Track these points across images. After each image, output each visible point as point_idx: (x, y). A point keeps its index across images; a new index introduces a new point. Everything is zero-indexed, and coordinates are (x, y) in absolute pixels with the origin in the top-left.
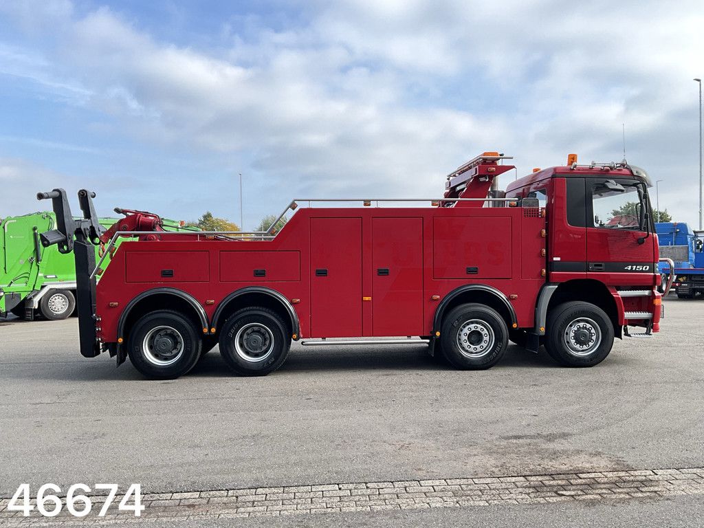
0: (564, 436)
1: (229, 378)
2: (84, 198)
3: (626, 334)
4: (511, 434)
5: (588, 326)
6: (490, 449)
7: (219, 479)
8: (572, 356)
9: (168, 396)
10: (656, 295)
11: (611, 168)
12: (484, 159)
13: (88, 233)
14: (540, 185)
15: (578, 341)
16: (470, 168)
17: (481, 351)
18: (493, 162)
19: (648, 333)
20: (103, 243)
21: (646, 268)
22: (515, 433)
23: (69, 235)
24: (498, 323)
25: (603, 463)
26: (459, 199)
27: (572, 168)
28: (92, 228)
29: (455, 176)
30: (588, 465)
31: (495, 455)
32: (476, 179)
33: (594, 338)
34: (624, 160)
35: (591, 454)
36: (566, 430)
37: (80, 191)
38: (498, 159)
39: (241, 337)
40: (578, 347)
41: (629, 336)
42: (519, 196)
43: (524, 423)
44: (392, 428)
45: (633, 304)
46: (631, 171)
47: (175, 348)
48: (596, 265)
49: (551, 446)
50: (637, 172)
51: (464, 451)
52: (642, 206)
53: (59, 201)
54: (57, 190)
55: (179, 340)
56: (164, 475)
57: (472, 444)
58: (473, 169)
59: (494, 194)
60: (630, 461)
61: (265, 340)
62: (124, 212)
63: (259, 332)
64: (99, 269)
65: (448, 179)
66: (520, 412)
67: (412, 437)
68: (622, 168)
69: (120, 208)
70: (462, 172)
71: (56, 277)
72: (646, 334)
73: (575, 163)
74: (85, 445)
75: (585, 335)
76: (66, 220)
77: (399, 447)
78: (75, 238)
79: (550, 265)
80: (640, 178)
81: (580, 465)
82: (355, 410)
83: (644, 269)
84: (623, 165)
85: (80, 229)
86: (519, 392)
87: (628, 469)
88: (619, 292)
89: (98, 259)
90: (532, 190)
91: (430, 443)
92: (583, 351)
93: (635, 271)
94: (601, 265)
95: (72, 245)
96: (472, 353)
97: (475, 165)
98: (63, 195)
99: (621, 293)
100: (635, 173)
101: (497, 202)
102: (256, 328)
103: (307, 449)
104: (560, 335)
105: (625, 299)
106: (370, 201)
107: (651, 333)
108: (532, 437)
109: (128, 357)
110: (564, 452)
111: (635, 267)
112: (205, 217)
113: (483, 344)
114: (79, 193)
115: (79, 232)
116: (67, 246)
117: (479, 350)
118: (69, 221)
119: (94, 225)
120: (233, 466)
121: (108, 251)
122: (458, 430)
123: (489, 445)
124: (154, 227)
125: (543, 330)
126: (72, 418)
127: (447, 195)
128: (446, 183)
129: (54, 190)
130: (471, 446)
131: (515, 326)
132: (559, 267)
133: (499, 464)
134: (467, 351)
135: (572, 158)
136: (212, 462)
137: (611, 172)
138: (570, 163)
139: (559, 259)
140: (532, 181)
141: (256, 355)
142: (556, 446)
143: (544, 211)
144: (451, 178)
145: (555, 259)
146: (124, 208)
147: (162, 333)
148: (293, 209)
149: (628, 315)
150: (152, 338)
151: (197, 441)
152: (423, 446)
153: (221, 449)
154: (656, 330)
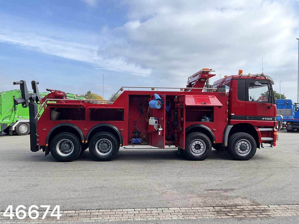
0: (232, 190)
1: (93, 162)
2: (34, 84)
3: (262, 147)
4: (210, 188)
5: (246, 143)
6: (200, 195)
7: (84, 205)
8: (238, 155)
9: (66, 169)
10: (275, 130)
11: (257, 76)
12: (203, 71)
13: (35, 99)
14: (227, 83)
15: (241, 149)
16: (197, 75)
17: (200, 153)
18: (207, 73)
19: (271, 146)
20: (41, 104)
21: (271, 119)
22: (211, 188)
23: (27, 100)
24: (208, 141)
25: (247, 202)
26: (192, 88)
27: (240, 76)
28: (37, 97)
29: (191, 78)
30: (241, 203)
31: (202, 198)
32: (199, 80)
33: (248, 148)
34: (263, 73)
35: (242, 198)
36: (233, 187)
37: (32, 81)
38: (209, 71)
39: (98, 144)
40: (241, 152)
41: (263, 147)
42: (218, 87)
43: (215, 184)
44: (160, 185)
45: (265, 134)
46: (265, 78)
47: (70, 149)
48: (249, 117)
49: (226, 194)
50: (268, 78)
51: (189, 195)
52: (269, 92)
53: (23, 85)
54: (22, 81)
55: (72, 145)
56: (61, 203)
57: (192, 192)
58: (198, 76)
59: (207, 86)
60: (259, 201)
61: (109, 146)
62: (50, 91)
63: (106, 142)
64: (38, 114)
65: (188, 79)
66: (214, 179)
67: (167, 189)
68: (261, 76)
69: (49, 89)
70: (194, 76)
71: (23, 117)
72: (270, 147)
73: (242, 74)
74: (29, 189)
75: (244, 147)
76: (25, 94)
77: (161, 193)
78: (29, 101)
79: (230, 117)
80: (269, 81)
81: (237, 203)
82: (144, 177)
84: (262, 75)
85: (31, 97)
86: (215, 170)
87: (258, 204)
88: (259, 129)
89: (39, 110)
90: (223, 85)
91: (175, 192)
92: (243, 153)
93: (266, 120)
94: (252, 117)
95: (28, 104)
96: (196, 153)
97: (199, 74)
98: (25, 83)
99: (260, 129)
100: (267, 79)
101: (209, 90)
102: (105, 141)
103: (123, 193)
104: (234, 147)
105: (262, 132)
106: (154, 88)
107: (273, 146)
108: (218, 190)
109: (50, 152)
110: (231, 197)
111: (266, 118)
112: (88, 93)
113: (201, 150)
114: (32, 82)
115: (31, 99)
116: (26, 104)
117: (199, 152)
118: (27, 94)
119: (37, 96)
120: (91, 200)
121: (43, 107)
122: (187, 187)
123: (200, 193)
124: (63, 97)
125: (226, 144)
126: (25, 178)
127: (187, 86)
128: (187, 81)
129: (21, 81)
130: (192, 193)
131: (214, 142)
132: (234, 118)
133: (203, 201)
134: (194, 153)
135: (241, 72)
136: (82, 198)
137: (257, 78)
138: (239, 74)
139: (234, 114)
140: (224, 81)
141: (105, 152)
142: (228, 194)
143: (228, 94)
144: (190, 79)
145: (232, 114)
146: (51, 89)
147: (65, 142)
148: (122, 91)
149: (263, 139)
150: (61, 144)
151: (76, 189)
152: (172, 193)
153: (86, 193)
154: (275, 145)
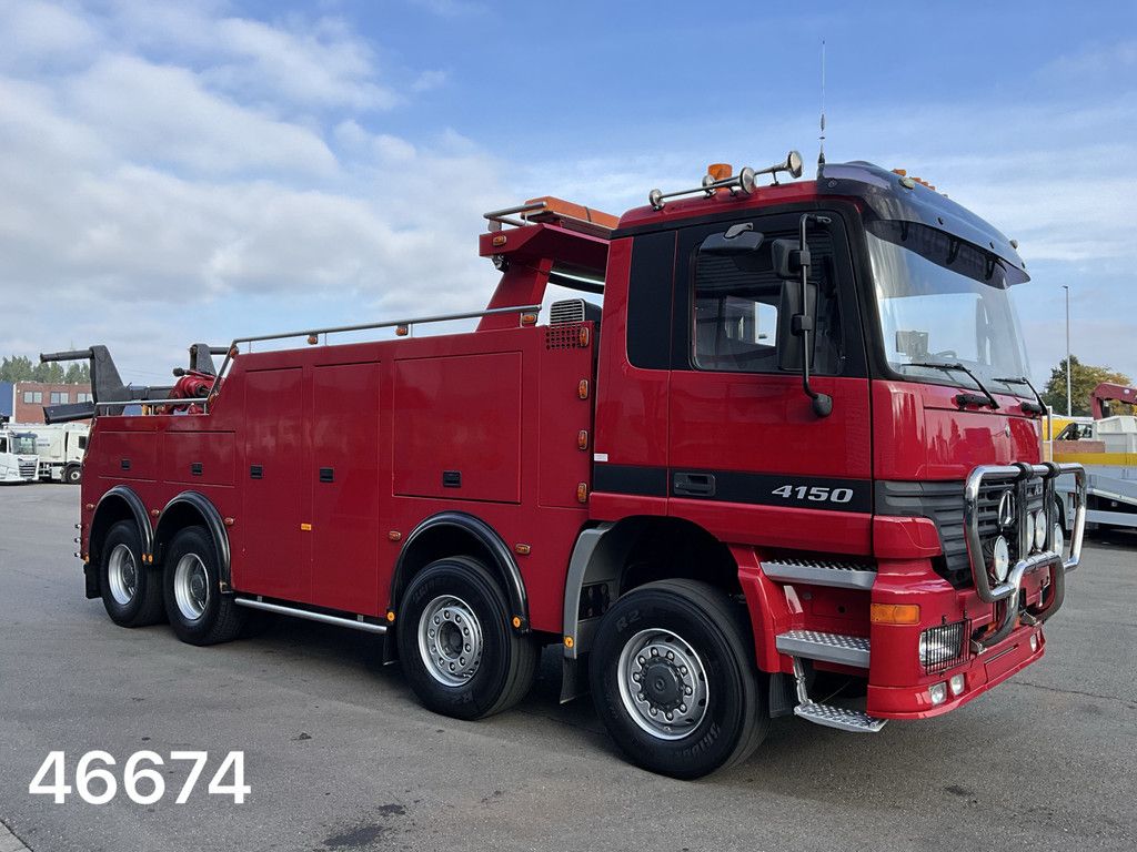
21: (842, 496)
48: (691, 478)
75: (662, 680)
83: (834, 498)
88: (763, 565)
93: (806, 503)
94: (704, 480)
99: (775, 571)
111: (802, 490)
125: (569, 644)
131: (516, 621)
139: (604, 458)
145: (597, 458)
